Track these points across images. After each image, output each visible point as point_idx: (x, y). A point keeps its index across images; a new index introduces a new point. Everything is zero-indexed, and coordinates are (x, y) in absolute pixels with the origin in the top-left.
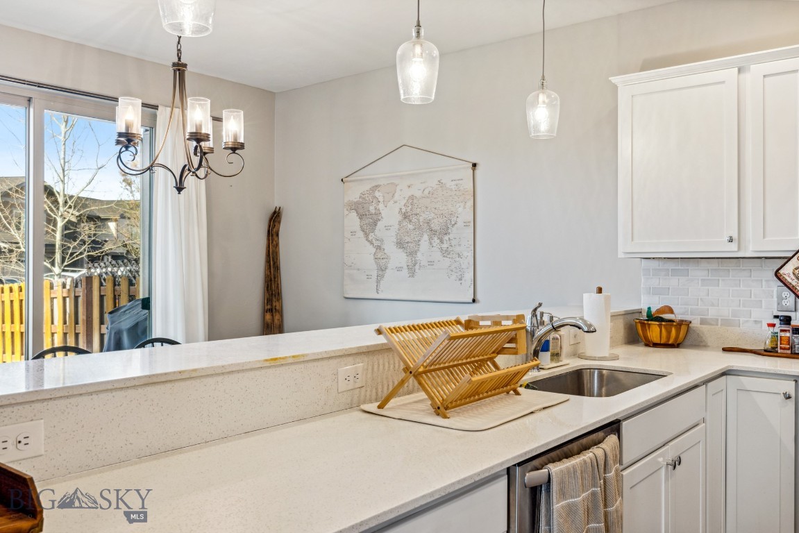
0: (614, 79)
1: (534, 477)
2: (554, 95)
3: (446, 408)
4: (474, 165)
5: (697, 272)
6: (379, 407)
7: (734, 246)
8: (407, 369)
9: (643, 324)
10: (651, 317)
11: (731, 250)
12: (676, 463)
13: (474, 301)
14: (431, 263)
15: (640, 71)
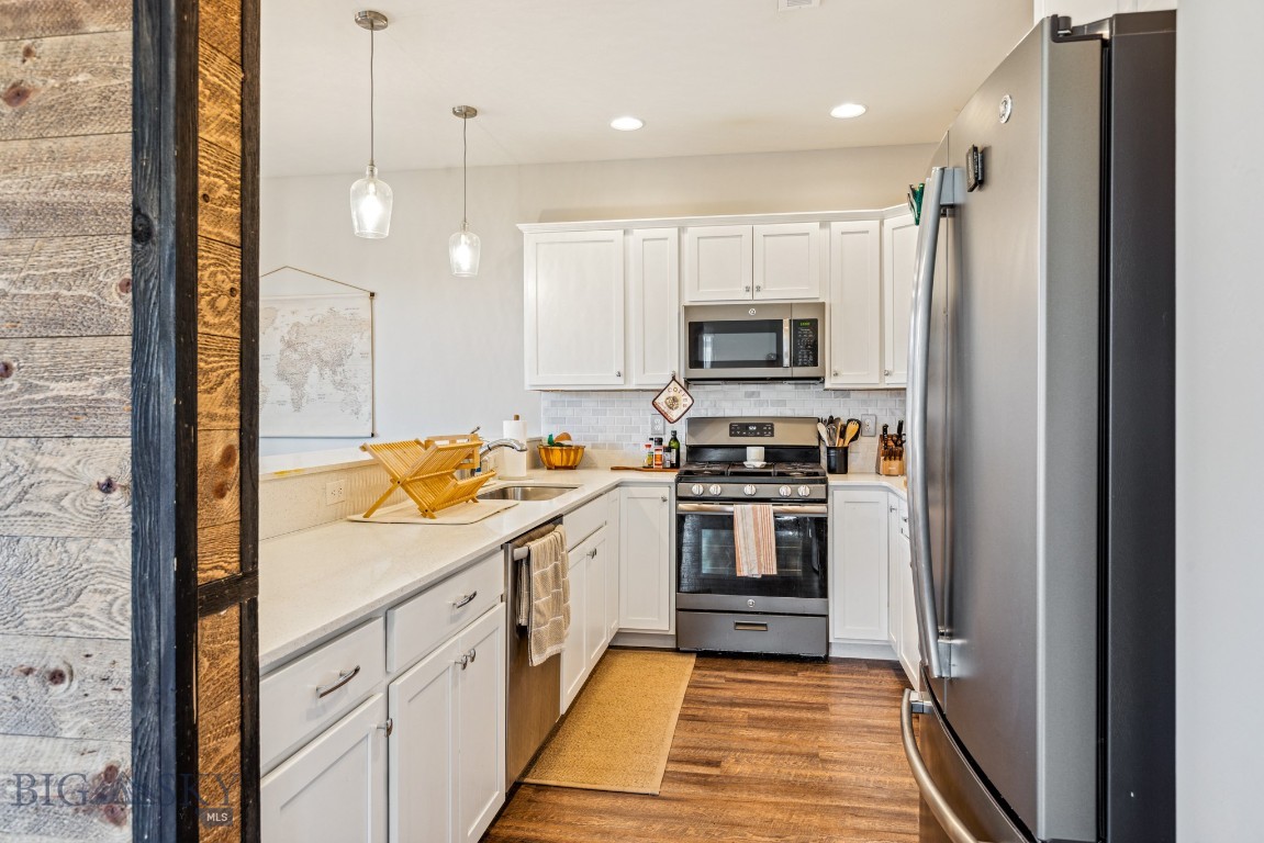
0: (521, 226)
1: (520, 553)
2: (475, 237)
3: (433, 511)
4: (372, 295)
5: (589, 403)
6: (365, 517)
7: (620, 381)
8: (394, 480)
9: (546, 449)
10: (551, 443)
11: (618, 383)
12: (594, 553)
13: (373, 435)
14: (321, 396)
15: (540, 222)
